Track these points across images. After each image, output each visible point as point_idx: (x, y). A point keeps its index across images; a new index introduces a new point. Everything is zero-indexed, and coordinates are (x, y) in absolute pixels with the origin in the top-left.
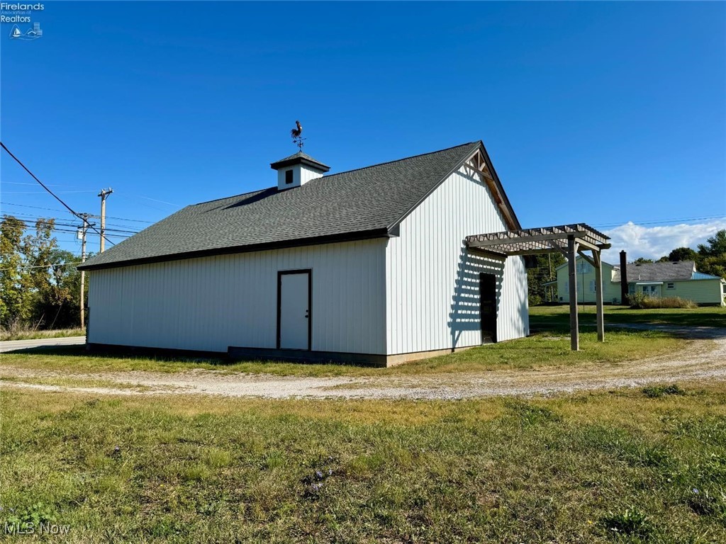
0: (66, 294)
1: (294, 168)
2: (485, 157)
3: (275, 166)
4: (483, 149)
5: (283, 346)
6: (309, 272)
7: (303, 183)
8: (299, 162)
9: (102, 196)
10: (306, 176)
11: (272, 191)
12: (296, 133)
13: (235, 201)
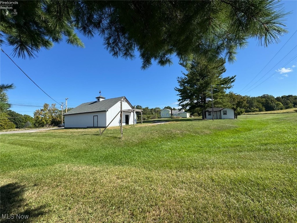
0: (59, 119)
1: (99, 98)
2: (125, 98)
3: (96, 98)
4: (125, 97)
5: (94, 126)
6: (97, 116)
7: (101, 101)
8: (100, 97)
9: (66, 99)
10: (101, 100)
11: (96, 102)
12: (100, 92)
13: (90, 103)
